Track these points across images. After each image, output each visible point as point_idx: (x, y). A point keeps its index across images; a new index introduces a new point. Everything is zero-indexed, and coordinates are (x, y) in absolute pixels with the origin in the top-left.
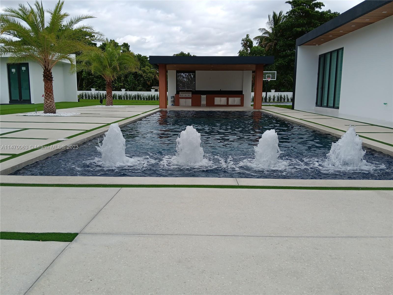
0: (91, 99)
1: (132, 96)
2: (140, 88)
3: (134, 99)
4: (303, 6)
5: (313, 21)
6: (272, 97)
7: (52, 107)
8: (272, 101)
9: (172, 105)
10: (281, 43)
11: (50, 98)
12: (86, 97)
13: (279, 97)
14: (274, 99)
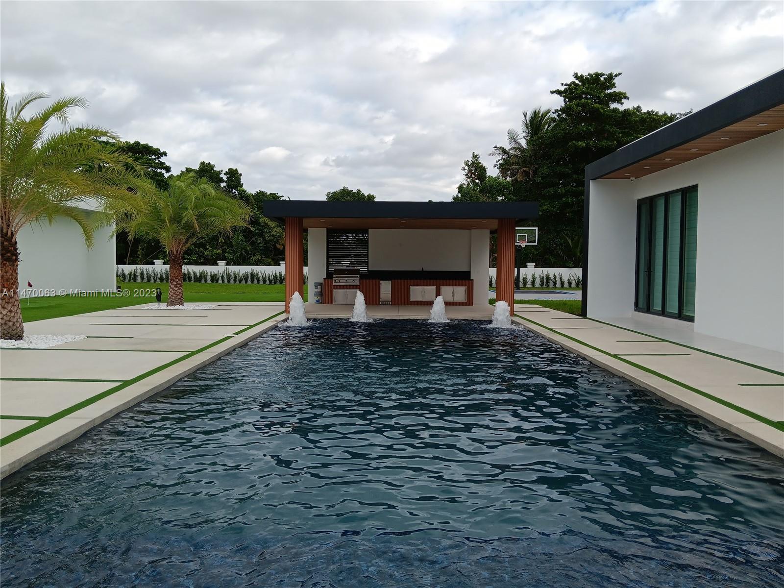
0: (152, 281)
1: (239, 275)
2: (255, 258)
3: (244, 282)
4: (586, 98)
5: (608, 127)
6: (530, 279)
7: (13, 325)
8: (529, 285)
9: (318, 301)
10: (545, 170)
11: (8, 303)
12: (142, 278)
13: (543, 277)
14: (533, 282)
